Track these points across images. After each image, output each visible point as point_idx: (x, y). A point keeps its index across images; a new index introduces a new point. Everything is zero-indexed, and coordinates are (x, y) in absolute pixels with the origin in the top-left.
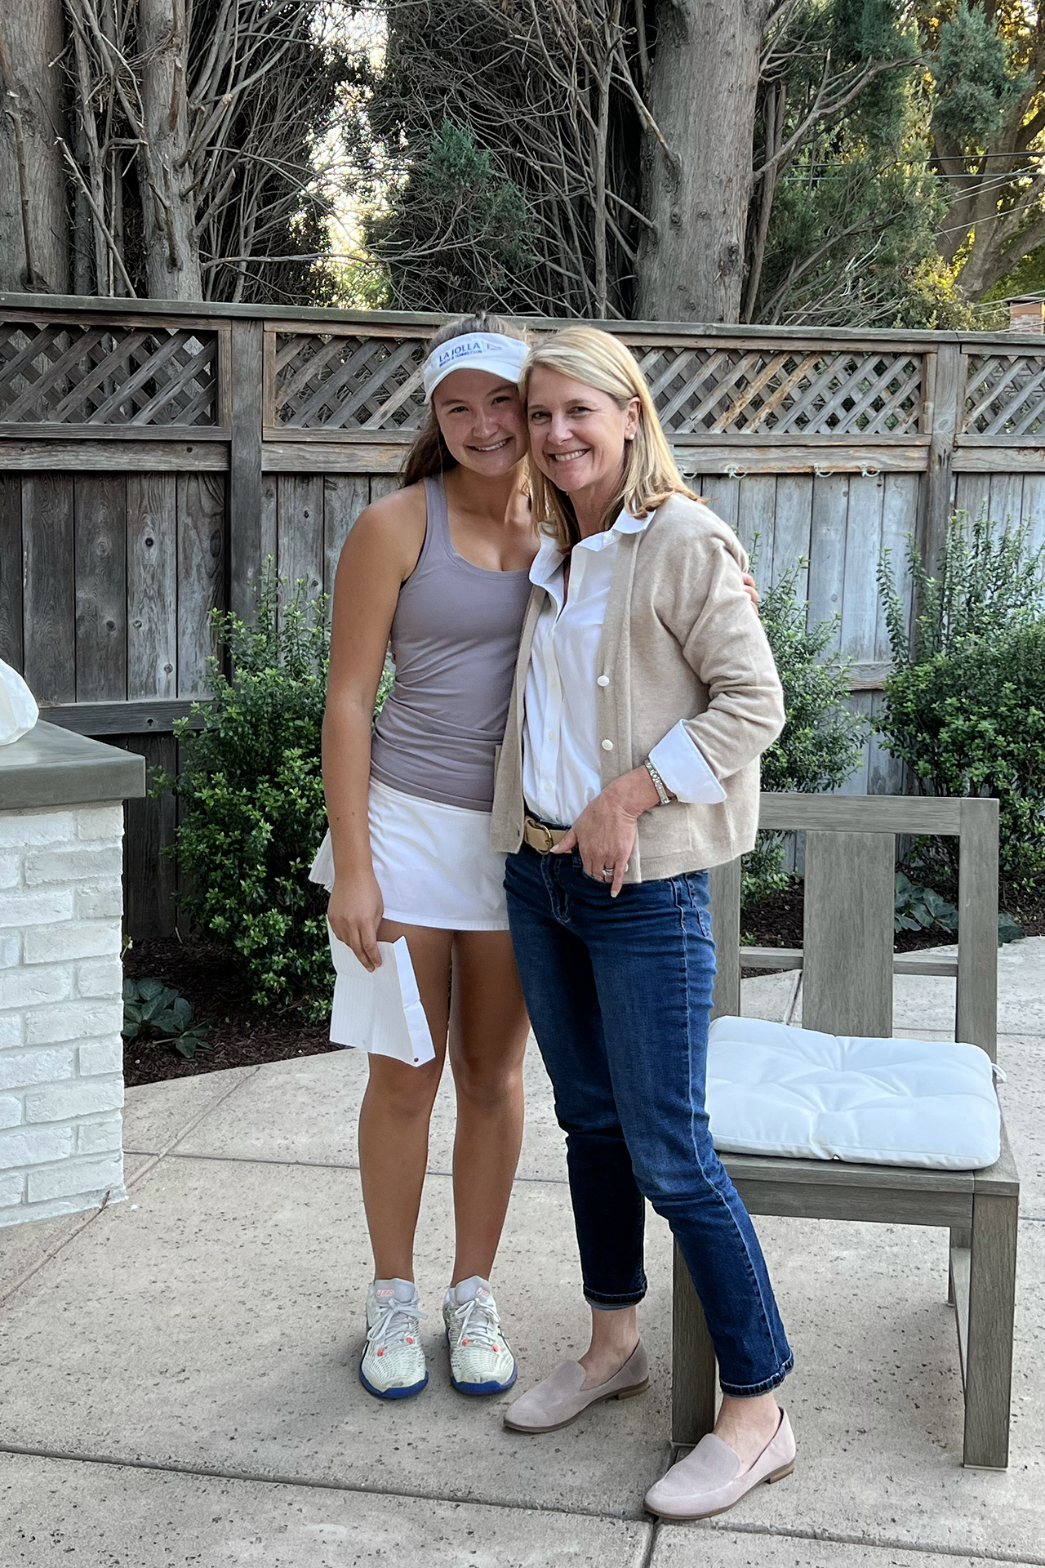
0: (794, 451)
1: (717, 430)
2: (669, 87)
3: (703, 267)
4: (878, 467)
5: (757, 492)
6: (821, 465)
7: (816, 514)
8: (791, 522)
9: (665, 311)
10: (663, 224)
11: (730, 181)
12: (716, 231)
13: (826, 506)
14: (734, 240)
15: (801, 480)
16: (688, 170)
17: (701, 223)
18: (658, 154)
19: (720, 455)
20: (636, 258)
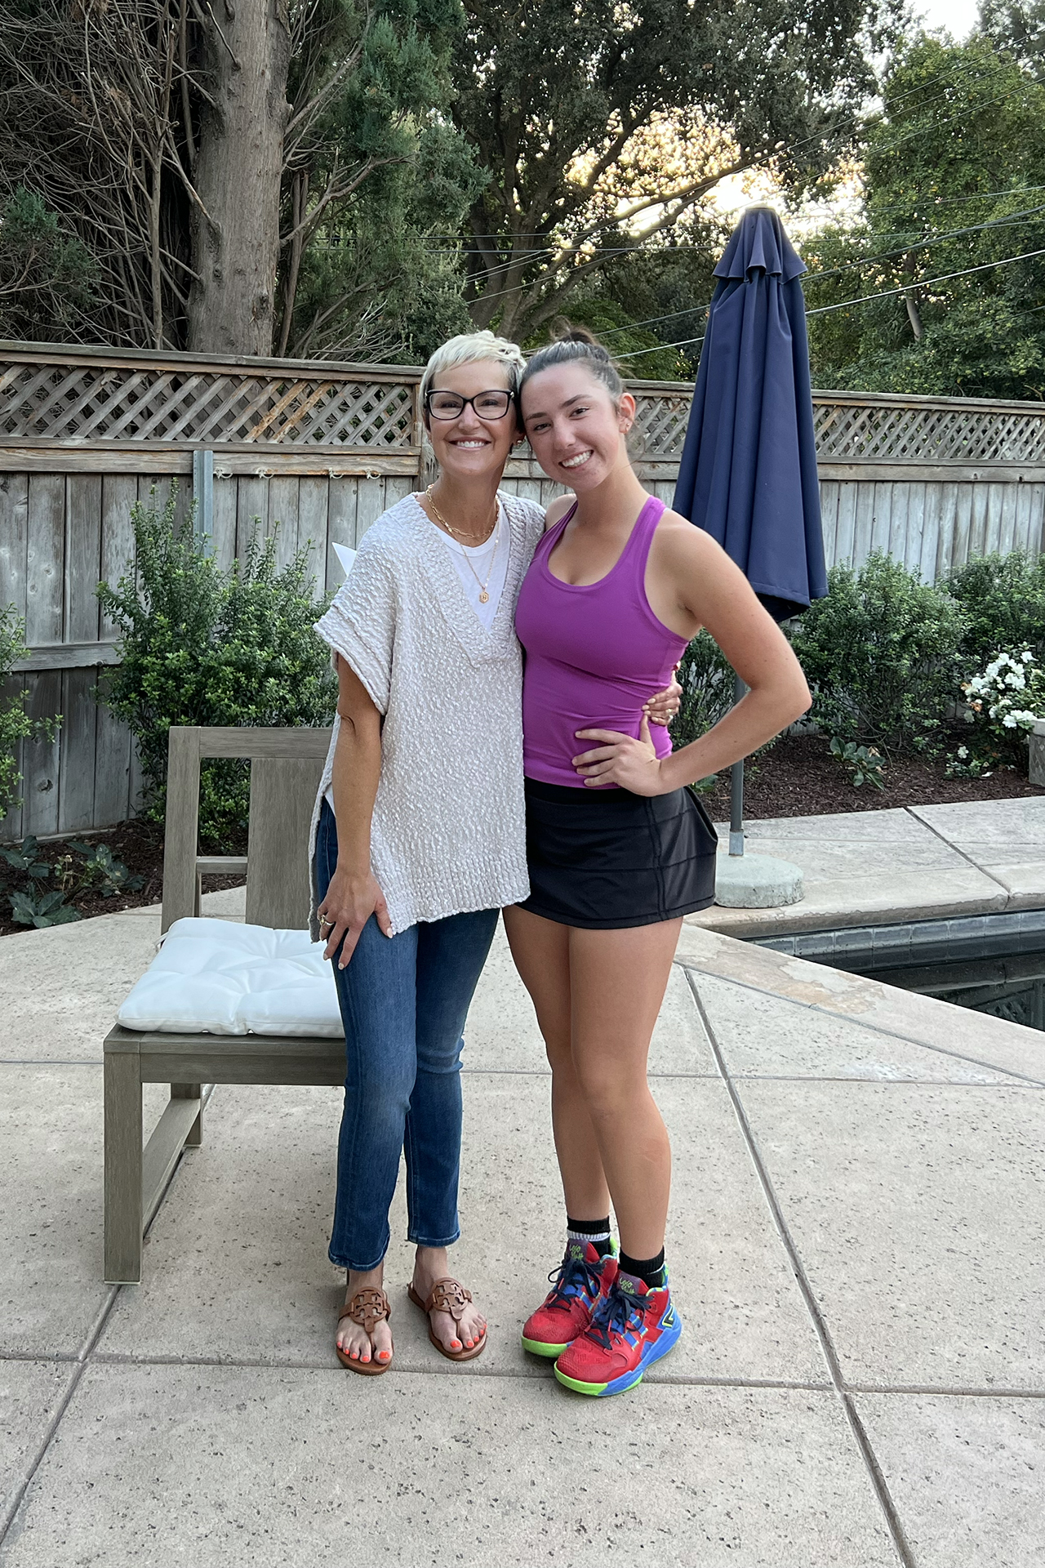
0: (313, 458)
1: (249, 440)
2: (210, 171)
3: (239, 312)
4: (380, 471)
5: (283, 490)
6: (334, 469)
7: (332, 507)
8: (312, 514)
9: (210, 346)
10: (207, 276)
11: (260, 245)
12: (250, 284)
13: (340, 501)
14: (265, 292)
15: (319, 481)
16: (226, 234)
17: (238, 277)
18: (203, 222)
19: (252, 460)
20: (187, 303)
